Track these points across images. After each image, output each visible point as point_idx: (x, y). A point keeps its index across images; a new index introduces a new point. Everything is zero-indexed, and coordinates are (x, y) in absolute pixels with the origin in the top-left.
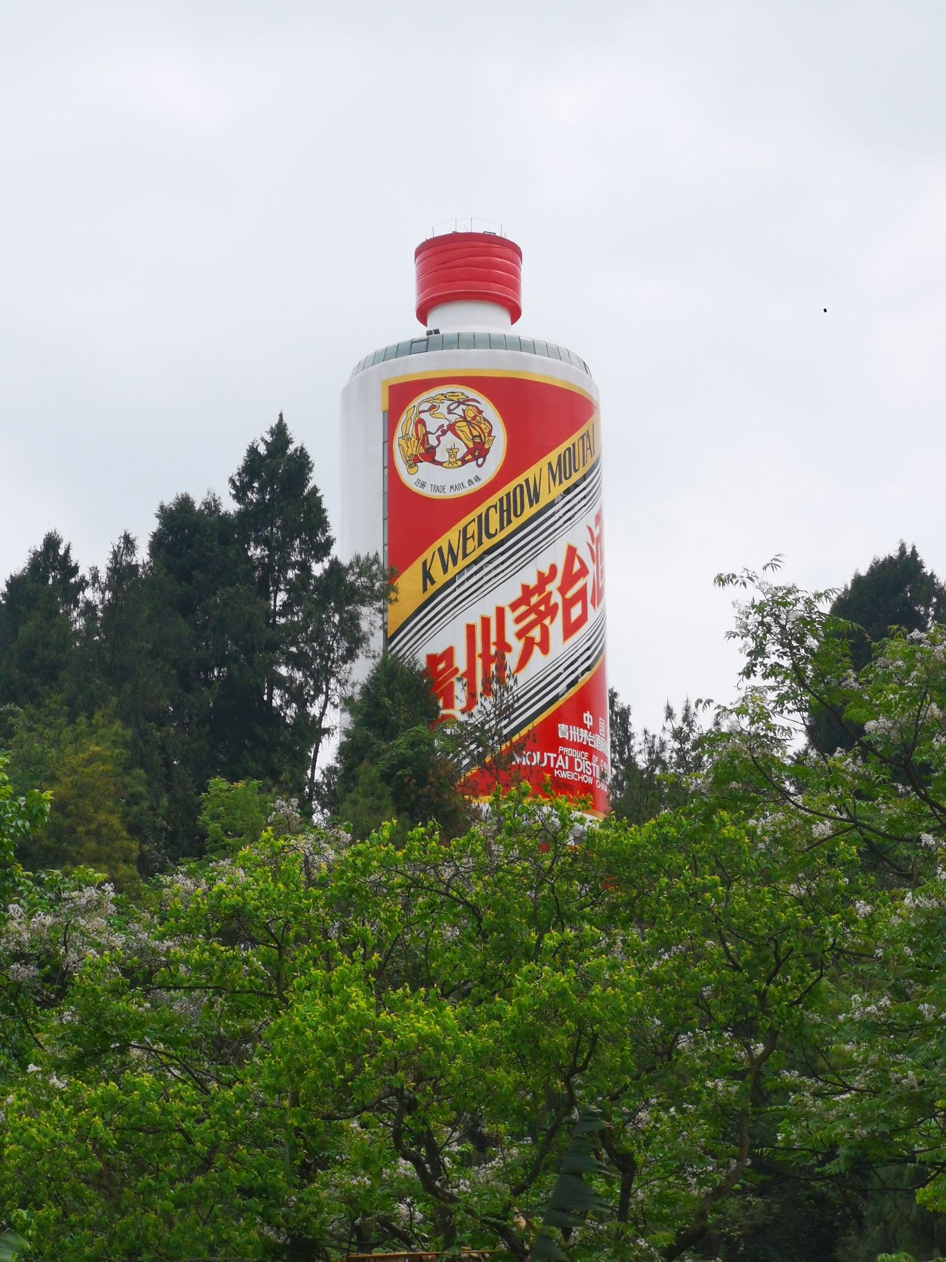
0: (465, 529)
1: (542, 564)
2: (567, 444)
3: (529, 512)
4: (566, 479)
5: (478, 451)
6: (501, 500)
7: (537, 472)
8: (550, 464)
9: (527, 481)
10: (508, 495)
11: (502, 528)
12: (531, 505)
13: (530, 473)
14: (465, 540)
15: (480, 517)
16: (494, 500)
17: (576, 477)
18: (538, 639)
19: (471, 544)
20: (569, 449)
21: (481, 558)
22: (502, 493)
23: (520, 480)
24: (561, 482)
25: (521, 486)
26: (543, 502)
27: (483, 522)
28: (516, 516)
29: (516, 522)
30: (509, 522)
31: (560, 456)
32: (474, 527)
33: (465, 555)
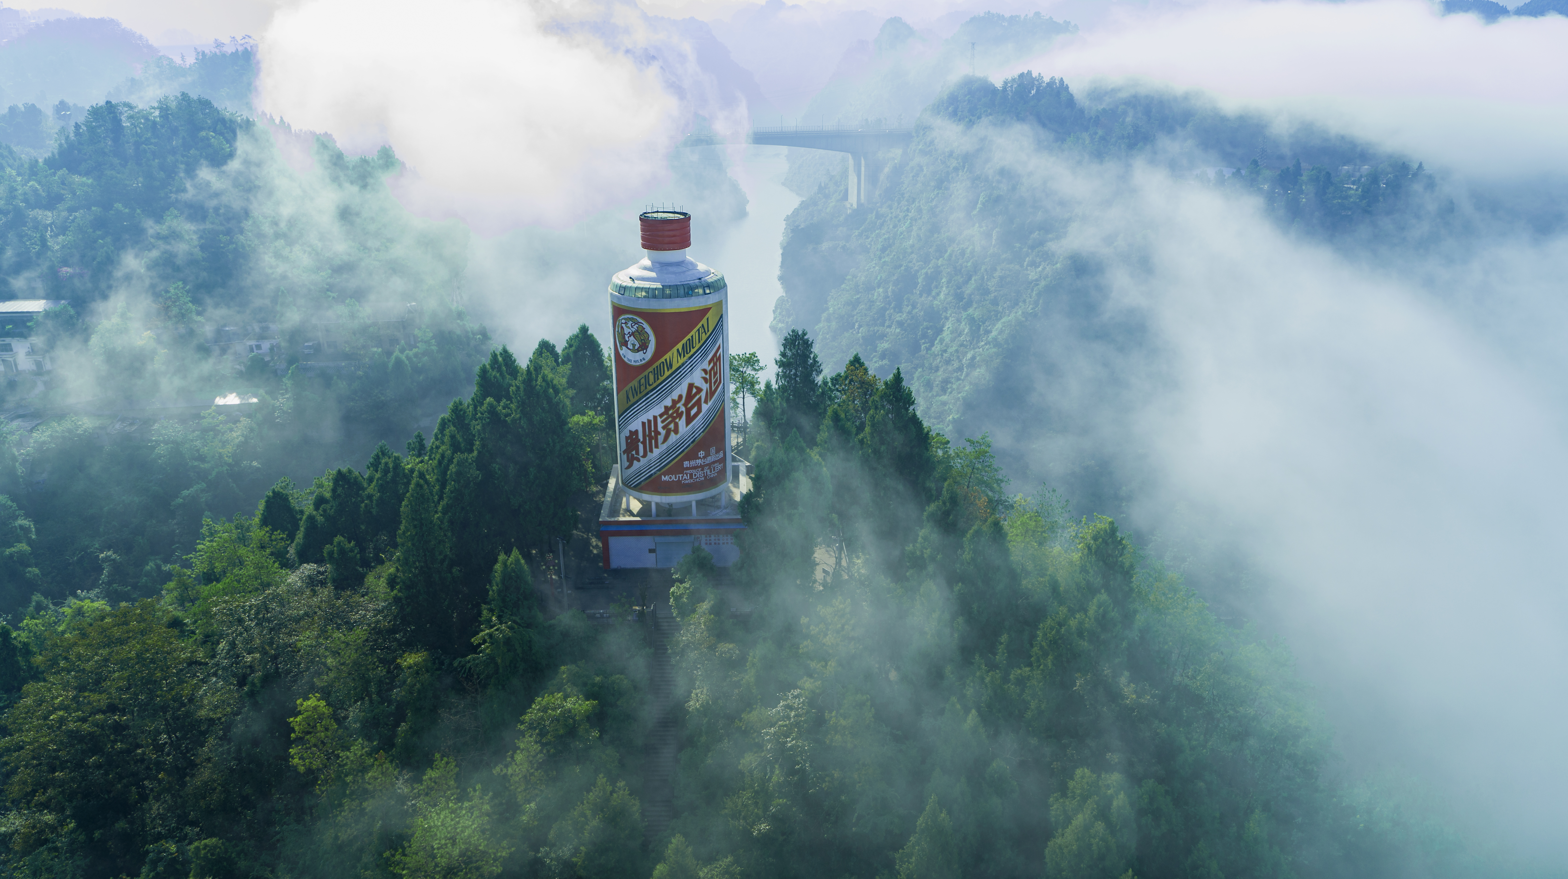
0: (640, 380)
1: (675, 395)
2: (689, 337)
3: (667, 374)
4: (687, 353)
5: (644, 347)
6: (654, 369)
7: (672, 355)
8: (678, 350)
9: (666, 360)
10: (657, 367)
11: (655, 382)
12: (668, 370)
13: (667, 356)
14: (640, 386)
15: (645, 376)
16: (651, 369)
17: (693, 351)
18: (673, 429)
19: (643, 388)
20: (689, 339)
21: (647, 394)
22: (654, 366)
23: (663, 360)
24: (684, 356)
25: (663, 362)
26: (674, 368)
27: (647, 378)
28: (661, 376)
29: (661, 379)
30: (658, 379)
31: (683, 345)
32: (643, 381)
33: (640, 392)
